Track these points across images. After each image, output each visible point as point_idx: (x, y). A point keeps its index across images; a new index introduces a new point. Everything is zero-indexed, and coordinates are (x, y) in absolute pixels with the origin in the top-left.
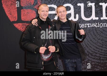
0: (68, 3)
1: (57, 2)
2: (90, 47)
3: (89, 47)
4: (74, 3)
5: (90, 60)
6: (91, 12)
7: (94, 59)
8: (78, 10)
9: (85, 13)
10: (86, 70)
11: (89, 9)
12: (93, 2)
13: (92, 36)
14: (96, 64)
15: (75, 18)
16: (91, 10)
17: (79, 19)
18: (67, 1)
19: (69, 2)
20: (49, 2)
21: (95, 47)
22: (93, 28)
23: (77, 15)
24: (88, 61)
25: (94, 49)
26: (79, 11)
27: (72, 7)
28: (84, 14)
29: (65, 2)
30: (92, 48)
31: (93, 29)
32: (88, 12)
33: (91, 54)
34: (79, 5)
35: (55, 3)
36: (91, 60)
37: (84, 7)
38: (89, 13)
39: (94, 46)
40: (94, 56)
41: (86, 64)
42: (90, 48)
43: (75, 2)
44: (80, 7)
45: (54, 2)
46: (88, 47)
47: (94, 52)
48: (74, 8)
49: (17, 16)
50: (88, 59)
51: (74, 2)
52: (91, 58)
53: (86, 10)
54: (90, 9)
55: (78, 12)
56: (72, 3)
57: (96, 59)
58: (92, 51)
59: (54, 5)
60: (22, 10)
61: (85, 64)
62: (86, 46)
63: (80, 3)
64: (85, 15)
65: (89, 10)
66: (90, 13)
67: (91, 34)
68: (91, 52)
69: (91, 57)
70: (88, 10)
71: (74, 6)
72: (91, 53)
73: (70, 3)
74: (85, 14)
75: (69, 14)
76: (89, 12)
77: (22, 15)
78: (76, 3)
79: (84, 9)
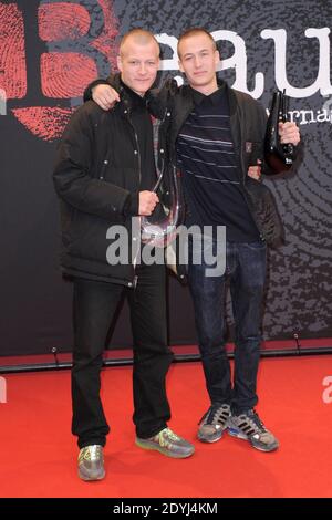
0: (225, 28)
1: (179, 25)
2: (307, 201)
3: (302, 201)
4: (250, 28)
5: (304, 252)
6: (316, 63)
7: (321, 246)
8: (264, 56)
9: (292, 68)
10: (289, 287)
11: (305, 51)
12: (324, 25)
13: (315, 158)
14: (327, 265)
15: (251, 85)
16: (313, 56)
17: (265, 91)
18: (218, 21)
19: (226, 23)
20: (149, 25)
21: (326, 202)
22: (321, 129)
23: (260, 78)
24: (295, 255)
25: (321, 211)
26: (266, 58)
27: (239, 43)
28: (288, 70)
29: (212, 23)
30: (312, 205)
31: (319, 132)
32: (303, 65)
33: (309, 228)
34: (266, 34)
35: (173, 27)
36: (307, 250)
37: (289, 44)
38: (305, 69)
39: (321, 197)
40: (322, 236)
41: (287, 266)
42: (308, 206)
43: (253, 23)
44: (271, 43)
45: (169, 23)
46: (297, 202)
47: (320, 220)
48: (247, 47)
49: (24, 79)
50: (296, 246)
51: (247, 25)
52: (310, 242)
53: (294, 55)
54: (309, 54)
55: (263, 65)
56: (240, 28)
57: (327, 248)
58: (314, 219)
59: (170, 34)
60: (44, 55)
61: (284, 266)
62: (292, 197)
63: (273, 27)
64: (288, 75)
65: (305, 55)
66: (310, 70)
67: (312, 153)
68: (310, 223)
69: (309, 238)
70: (302, 58)
71: (247, 40)
72: (308, 224)
73: (230, 29)
74: (292, 72)
75: (225, 71)
76: (307, 64)
77: (44, 76)
78: (254, 27)
79: (289, 51)
